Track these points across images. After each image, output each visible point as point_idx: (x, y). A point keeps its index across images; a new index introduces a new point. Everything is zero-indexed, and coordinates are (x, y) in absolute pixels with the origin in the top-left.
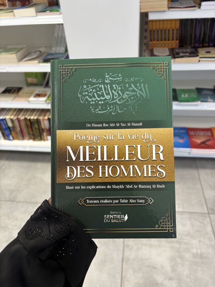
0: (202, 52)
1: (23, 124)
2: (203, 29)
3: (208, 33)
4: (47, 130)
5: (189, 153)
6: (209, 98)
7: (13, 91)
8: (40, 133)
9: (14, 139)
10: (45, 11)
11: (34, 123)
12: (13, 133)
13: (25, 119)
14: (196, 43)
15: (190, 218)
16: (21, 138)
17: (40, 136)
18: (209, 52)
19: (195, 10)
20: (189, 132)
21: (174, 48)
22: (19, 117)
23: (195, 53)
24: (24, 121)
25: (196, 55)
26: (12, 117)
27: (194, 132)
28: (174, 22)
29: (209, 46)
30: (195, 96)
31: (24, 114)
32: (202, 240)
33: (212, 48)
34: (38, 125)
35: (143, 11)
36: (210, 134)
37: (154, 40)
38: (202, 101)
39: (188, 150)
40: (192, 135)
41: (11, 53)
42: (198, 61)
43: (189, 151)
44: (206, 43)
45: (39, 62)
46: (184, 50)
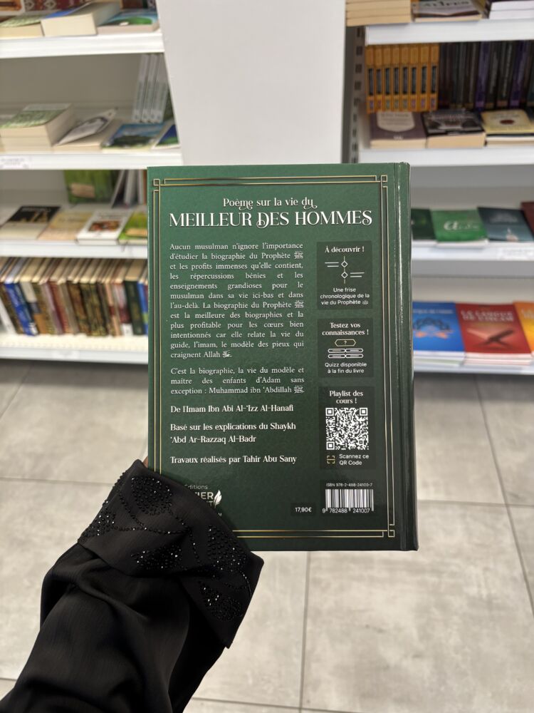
0: (492, 120)
1: (62, 295)
2: (495, 66)
3: (507, 75)
4: (120, 310)
5: (462, 364)
6: (509, 231)
7: (36, 215)
8: (104, 317)
9: (39, 332)
10: (116, 23)
11: (89, 294)
12: (38, 317)
13: (68, 283)
14: (480, 100)
15: (463, 516)
16: (56, 330)
17: (104, 325)
18: (510, 122)
19: (476, 21)
20: (463, 313)
21: (427, 112)
22: (54, 278)
23: (475, 125)
24: (65, 288)
25: (478, 128)
26: (36, 279)
27: (474, 314)
28: (427, 48)
29: (509, 108)
30: (476, 227)
31: (65, 273)
32: (491, 566)
33: (516, 112)
34: (100, 299)
35: (352, 23)
36: (511, 318)
37: (379, 93)
38: (492, 240)
39: (460, 356)
40: (469, 321)
41: (32, 123)
42: (483, 142)
43: (462, 359)
44: (502, 99)
45: (103, 146)
46: (451, 117)
